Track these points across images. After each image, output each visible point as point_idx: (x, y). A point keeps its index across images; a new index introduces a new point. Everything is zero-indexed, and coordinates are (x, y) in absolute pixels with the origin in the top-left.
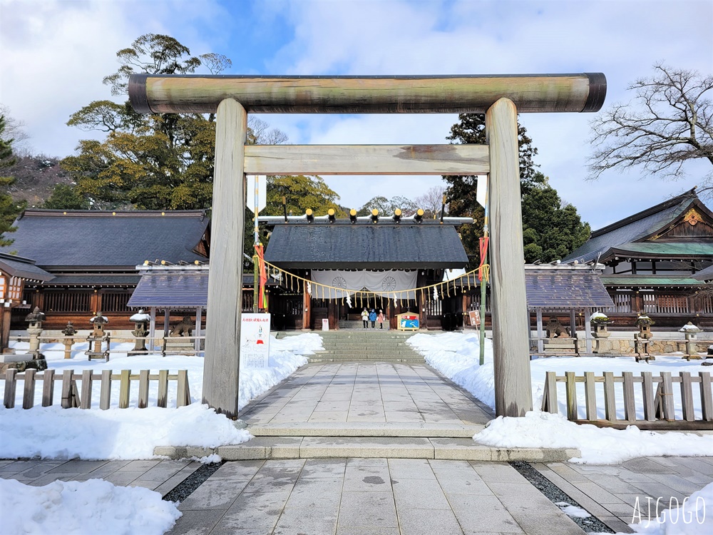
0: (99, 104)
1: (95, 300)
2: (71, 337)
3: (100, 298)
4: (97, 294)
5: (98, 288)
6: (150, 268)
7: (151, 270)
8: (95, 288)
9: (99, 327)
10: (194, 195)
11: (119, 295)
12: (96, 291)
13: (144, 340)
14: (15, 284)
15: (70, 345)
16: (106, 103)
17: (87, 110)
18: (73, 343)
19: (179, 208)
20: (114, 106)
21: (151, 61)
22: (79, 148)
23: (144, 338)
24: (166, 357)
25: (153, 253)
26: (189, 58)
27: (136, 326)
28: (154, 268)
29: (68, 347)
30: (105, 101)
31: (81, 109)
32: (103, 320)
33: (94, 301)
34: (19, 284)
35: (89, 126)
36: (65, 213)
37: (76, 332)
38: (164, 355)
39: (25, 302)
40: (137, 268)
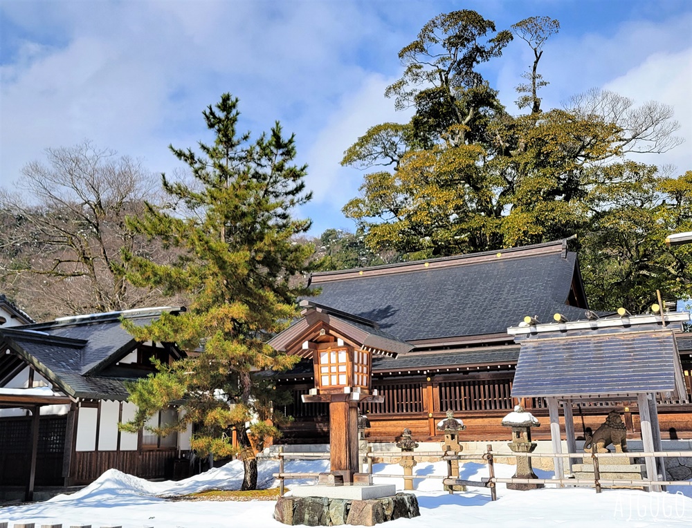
0: (378, 129)
1: (430, 394)
2: (409, 454)
3: (437, 390)
4: (432, 384)
5: (432, 374)
6: (532, 329)
7: (534, 334)
8: (428, 375)
9: (453, 437)
10: (538, 222)
11: (464, 382)
12: (429, 379)
13: (530, 458)
14: (360, 362)
15: (411, 468)
16: (386, 126)
17: (363, 141)
18: (415, 463)
19: (519, 243)
20: (396, 128)
21: (445, 52)
22: (365, 186)
23: (529, 454)
24: (604, 492)
25: (503, 313)
26: (494, 35)
27: (514, 434)
28: (539, 328)
29: (408, 470)
30: (385, 124)
31: (357, 141)
32: (456, 424)
33: (428, 397)
34: (365, 362)
35: (366, 162)
36: (361, 273)
37: (417, 446)
38: (599, 488)
39: (375, 392)
40: (511, 331)
